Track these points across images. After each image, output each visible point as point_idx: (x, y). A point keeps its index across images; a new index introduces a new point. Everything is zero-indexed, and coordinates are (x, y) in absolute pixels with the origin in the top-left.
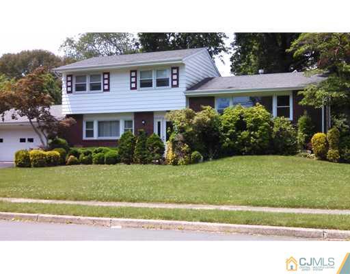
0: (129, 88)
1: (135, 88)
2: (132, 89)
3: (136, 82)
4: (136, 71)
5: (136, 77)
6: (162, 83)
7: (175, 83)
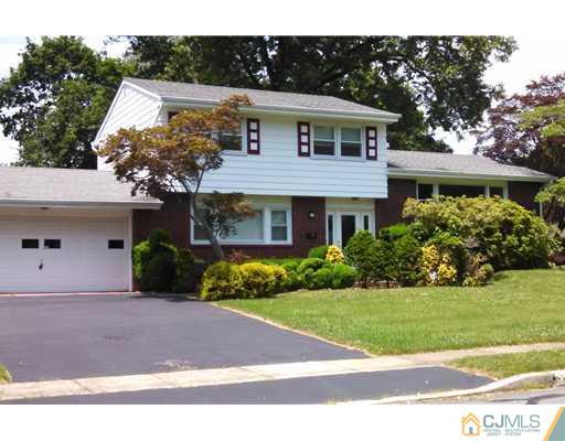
0: (297, 153)
1: (308, 155)
2: (301, 154)
3: (308, 144)
4: (307, 124)
5: (308, 134)
6: (351, 151)
7: (372, 153)
